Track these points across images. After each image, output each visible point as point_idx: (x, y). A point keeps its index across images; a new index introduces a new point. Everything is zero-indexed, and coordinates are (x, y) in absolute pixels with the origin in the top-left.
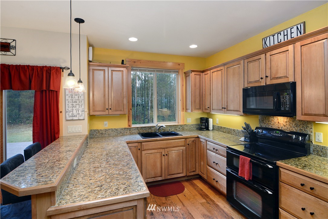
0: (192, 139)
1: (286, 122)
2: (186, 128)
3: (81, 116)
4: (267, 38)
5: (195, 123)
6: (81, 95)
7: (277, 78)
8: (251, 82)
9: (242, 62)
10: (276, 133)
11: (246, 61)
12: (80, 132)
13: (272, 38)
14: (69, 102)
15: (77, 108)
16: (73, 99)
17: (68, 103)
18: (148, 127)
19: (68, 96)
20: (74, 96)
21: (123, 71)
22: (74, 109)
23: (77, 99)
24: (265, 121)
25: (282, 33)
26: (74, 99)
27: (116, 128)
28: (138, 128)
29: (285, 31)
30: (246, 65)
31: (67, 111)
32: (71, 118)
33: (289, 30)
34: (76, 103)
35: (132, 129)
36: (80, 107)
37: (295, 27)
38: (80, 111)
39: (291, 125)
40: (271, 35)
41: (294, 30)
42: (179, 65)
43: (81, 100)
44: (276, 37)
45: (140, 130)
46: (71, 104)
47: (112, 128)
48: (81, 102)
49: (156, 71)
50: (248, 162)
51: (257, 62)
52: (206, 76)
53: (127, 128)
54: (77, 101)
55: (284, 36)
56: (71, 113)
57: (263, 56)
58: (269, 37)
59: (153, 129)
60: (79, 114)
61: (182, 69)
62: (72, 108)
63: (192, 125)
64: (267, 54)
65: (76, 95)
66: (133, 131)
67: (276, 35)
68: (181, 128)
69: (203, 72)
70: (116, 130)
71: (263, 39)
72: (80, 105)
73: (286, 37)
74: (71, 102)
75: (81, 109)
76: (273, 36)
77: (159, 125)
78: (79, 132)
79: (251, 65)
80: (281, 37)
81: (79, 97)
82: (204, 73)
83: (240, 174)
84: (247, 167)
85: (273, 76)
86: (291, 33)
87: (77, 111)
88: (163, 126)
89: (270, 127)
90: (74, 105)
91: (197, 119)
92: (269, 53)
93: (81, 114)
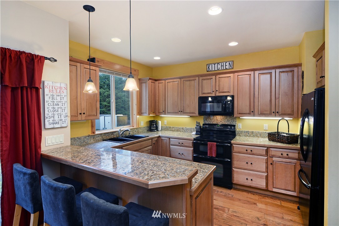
0: (156, 139)
1: (222, 119)
2: (140, 130)
3: (64, 122)
4: (210, 64)
5: (146, 126)
6: (63, 96)
7: (223, 92)
8: (204, 93)
9: (197, 78)
10: (217, 126)
11: (201, 78)
12: (62, 143)
13: (213, 65)
14: (49, 104)
15: (59, 113)
16: (54, 100)
17: (48, 106)
18: (111, 132)
19: (48, 97)
20: (55, 97)
21: (96, 70)
22: (56, 114)
23: (59, 100)
24: (208, 120)
25: (220, 64)
26: (56, 101)
27: (79, 136)
28: (101, 134)
29: (222, 63)
30: (201, 81)
31: (47, 116)
32: (52, 126)
33: (224, 63)
34: (58, 106)
35: (95, 136)
36: (63, 111)
37: (228, 63)
38: (62, 117)
39: (225, 121)
40: (213, 64)
41: (227, 64)
42: (135, 71)
43: (64, 102)
44: (216, 65)
45: (104, 137)
46: (52, 107)
47: (74, 137)
48: (63, 105)
49: (115, 74)
50: (215, 145)
51: (209, 81)
52: (160, 85)
53: (91, 136)
54: (60, 103)
55: (221, 66)
56: (52, 119)
57: (214, 77)
58: (212, 64)
59: (115, 134)
60: (61, 120)
61: (137, 76)
62: (52, 113)
63: (144, 128)
64: (217, 76)
65: (58, 96)
66: (97, 138)
67: (216, 64)
68: (137, 131)
69: (156, 80)
70: (79, 138)
71: (207, 65)
72: (63, 109)
73: (222, 67)
74: (52, 105)
75: (64, 114)
76: (215, 64)
77: (121, 129)
78: (60, 143)
79: (205, 82)
80: (219, 66)
81: (62, 98)
82: (157, 82)
83: (209, 155)
84: (214, 148)
85: (221, 91)
86: (226, 66)
87: (60, 117)
88: (128, 130)
89: (211, 123)
90: (56, 109)
91: (147, 122)
92: (218, 76)
93: (64, 120)
